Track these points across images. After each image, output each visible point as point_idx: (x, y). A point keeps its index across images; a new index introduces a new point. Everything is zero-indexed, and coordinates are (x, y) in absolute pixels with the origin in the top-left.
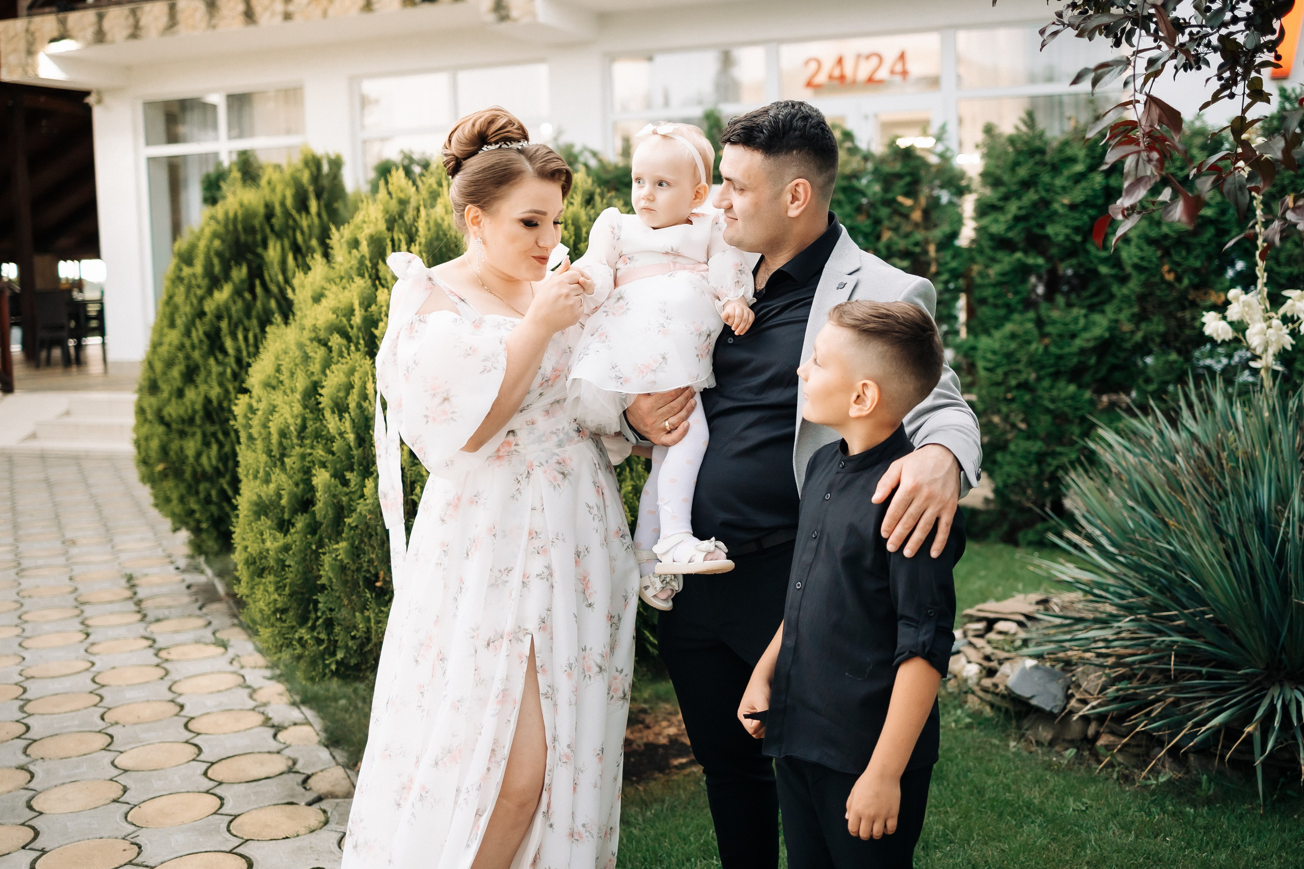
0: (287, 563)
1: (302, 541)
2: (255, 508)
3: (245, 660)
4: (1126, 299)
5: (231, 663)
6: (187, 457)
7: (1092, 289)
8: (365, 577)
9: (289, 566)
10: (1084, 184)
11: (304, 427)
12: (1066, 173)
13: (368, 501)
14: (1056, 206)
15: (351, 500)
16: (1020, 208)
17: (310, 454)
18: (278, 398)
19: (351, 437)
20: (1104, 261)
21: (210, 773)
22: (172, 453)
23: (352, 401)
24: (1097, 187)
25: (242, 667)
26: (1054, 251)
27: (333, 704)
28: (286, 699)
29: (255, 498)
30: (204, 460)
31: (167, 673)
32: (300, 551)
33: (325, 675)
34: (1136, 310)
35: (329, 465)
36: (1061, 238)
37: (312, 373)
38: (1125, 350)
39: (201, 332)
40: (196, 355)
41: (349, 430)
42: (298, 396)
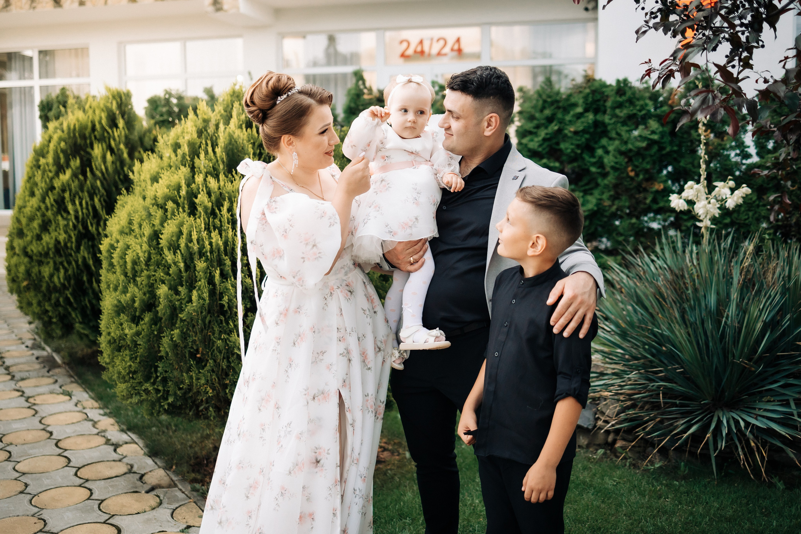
0: (138, 343)
1: (148, 329)
2: (116, 309)
3: (86, 404)
4: (606, 187)
5: (76, 405)
6: (44, 277)
7: (585, 181)
8: (190, 351)
9: (140, 345)
10: (583, 120)
11: (149, 259)
12: (572, 113)
13: (194, 304)
14: (566, 132)
15: (181, 303)
16: (547, 134)
17: (154, 275)
18: (131, 240)
19: (182, 265)
20: (594, 164)
21: (79, 474)
22: (33, 275)
23: (183, 242)
24: (590, 122)
25: (84, 408)
26: (564, 158)
27: (149, 430)
28: (117, 427)
29: (116, 302)
30: (56, 279)
31: (36, 412)
32: (147, 335)
33: (159, 412)
34: (612, 193)
35: (166, 282)
36: (569, 151)
37: (153, 225)
38: (606, 216)
39: (52, 200)
40: (49, 214)
41: (180, 261)
42: (145, 239)
